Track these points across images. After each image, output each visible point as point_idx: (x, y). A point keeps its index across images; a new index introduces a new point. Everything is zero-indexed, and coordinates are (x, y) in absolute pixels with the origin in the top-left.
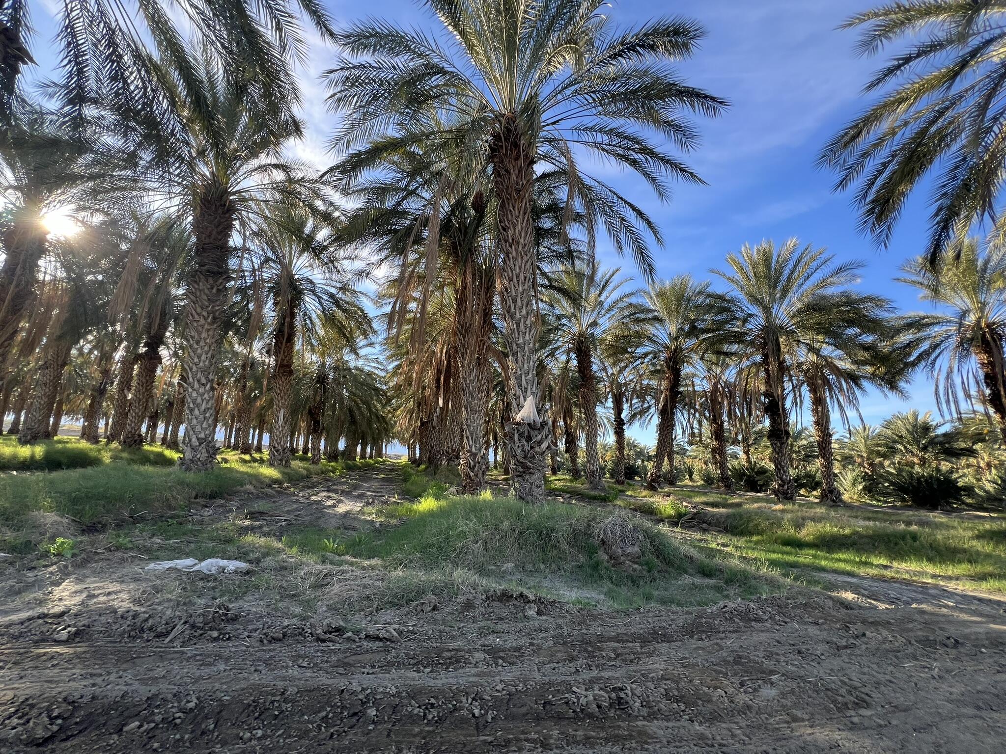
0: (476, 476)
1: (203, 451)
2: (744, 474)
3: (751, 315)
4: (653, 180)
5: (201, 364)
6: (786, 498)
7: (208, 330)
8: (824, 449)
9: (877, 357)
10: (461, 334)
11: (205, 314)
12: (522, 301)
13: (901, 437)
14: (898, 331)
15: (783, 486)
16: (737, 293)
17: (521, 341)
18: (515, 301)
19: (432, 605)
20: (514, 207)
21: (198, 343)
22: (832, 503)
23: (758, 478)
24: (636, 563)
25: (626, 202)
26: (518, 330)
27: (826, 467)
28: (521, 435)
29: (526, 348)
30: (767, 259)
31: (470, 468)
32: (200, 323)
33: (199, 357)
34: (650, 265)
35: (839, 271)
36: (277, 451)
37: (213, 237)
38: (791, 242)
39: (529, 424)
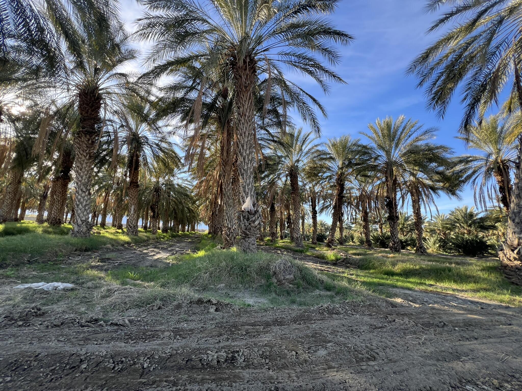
0: (231, 240)
1: (85, 227)
2: (379, 239)
3: (379, 156)
4: (321, 82)
5: (83, 181)
6: (396, 251)
7: (87, 163)
8: (418, 226)
9: (444, 178)
10: (223, 165)
11: (85, 154)
12: (247, 146)
13: (458, 220)
14: (455, 164)
15: (395, 245)
16: (374, 145)
17: (246, 167)
18: (243, 146)
19: (158, 306)
20: (243, 96)
21: (81, 170)
22: (421, 254)
23: (386, 241)
24: (291, 284)
25: (307, 94)
26: (244, 162)
27: (418, 235)
28: (244, 217)
29: (249, 172)
30: (389, 126)
31: (227, 235)
32: (82, 159)
33: (82, 177)
34: (318, 128)
35: (426, 133)
36: (131, 227)
37: (89, 113)
38: (401, 117)
39: (248, 212)
